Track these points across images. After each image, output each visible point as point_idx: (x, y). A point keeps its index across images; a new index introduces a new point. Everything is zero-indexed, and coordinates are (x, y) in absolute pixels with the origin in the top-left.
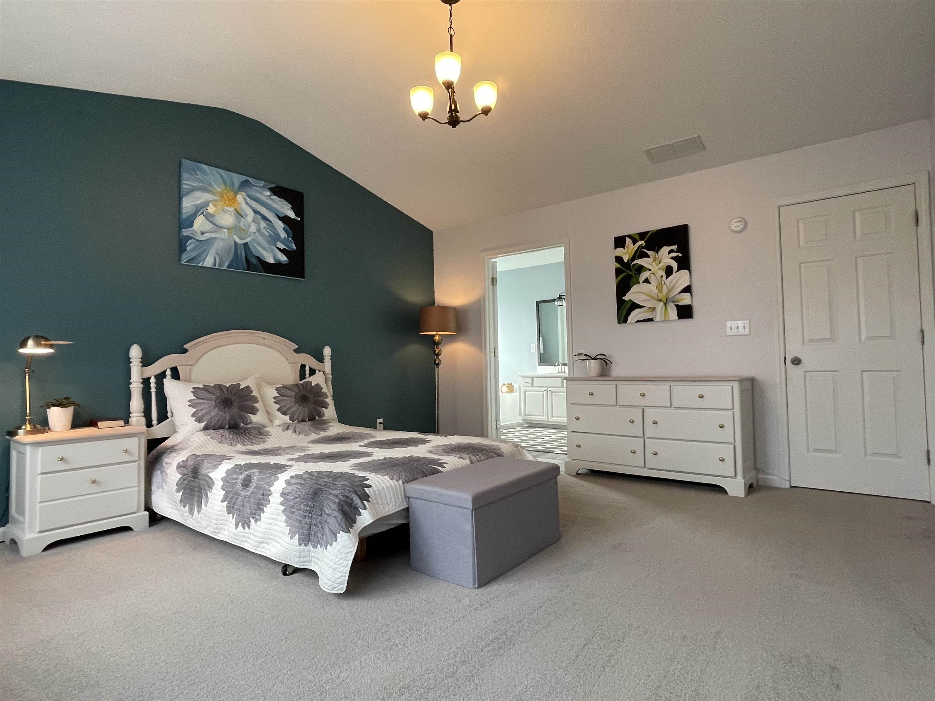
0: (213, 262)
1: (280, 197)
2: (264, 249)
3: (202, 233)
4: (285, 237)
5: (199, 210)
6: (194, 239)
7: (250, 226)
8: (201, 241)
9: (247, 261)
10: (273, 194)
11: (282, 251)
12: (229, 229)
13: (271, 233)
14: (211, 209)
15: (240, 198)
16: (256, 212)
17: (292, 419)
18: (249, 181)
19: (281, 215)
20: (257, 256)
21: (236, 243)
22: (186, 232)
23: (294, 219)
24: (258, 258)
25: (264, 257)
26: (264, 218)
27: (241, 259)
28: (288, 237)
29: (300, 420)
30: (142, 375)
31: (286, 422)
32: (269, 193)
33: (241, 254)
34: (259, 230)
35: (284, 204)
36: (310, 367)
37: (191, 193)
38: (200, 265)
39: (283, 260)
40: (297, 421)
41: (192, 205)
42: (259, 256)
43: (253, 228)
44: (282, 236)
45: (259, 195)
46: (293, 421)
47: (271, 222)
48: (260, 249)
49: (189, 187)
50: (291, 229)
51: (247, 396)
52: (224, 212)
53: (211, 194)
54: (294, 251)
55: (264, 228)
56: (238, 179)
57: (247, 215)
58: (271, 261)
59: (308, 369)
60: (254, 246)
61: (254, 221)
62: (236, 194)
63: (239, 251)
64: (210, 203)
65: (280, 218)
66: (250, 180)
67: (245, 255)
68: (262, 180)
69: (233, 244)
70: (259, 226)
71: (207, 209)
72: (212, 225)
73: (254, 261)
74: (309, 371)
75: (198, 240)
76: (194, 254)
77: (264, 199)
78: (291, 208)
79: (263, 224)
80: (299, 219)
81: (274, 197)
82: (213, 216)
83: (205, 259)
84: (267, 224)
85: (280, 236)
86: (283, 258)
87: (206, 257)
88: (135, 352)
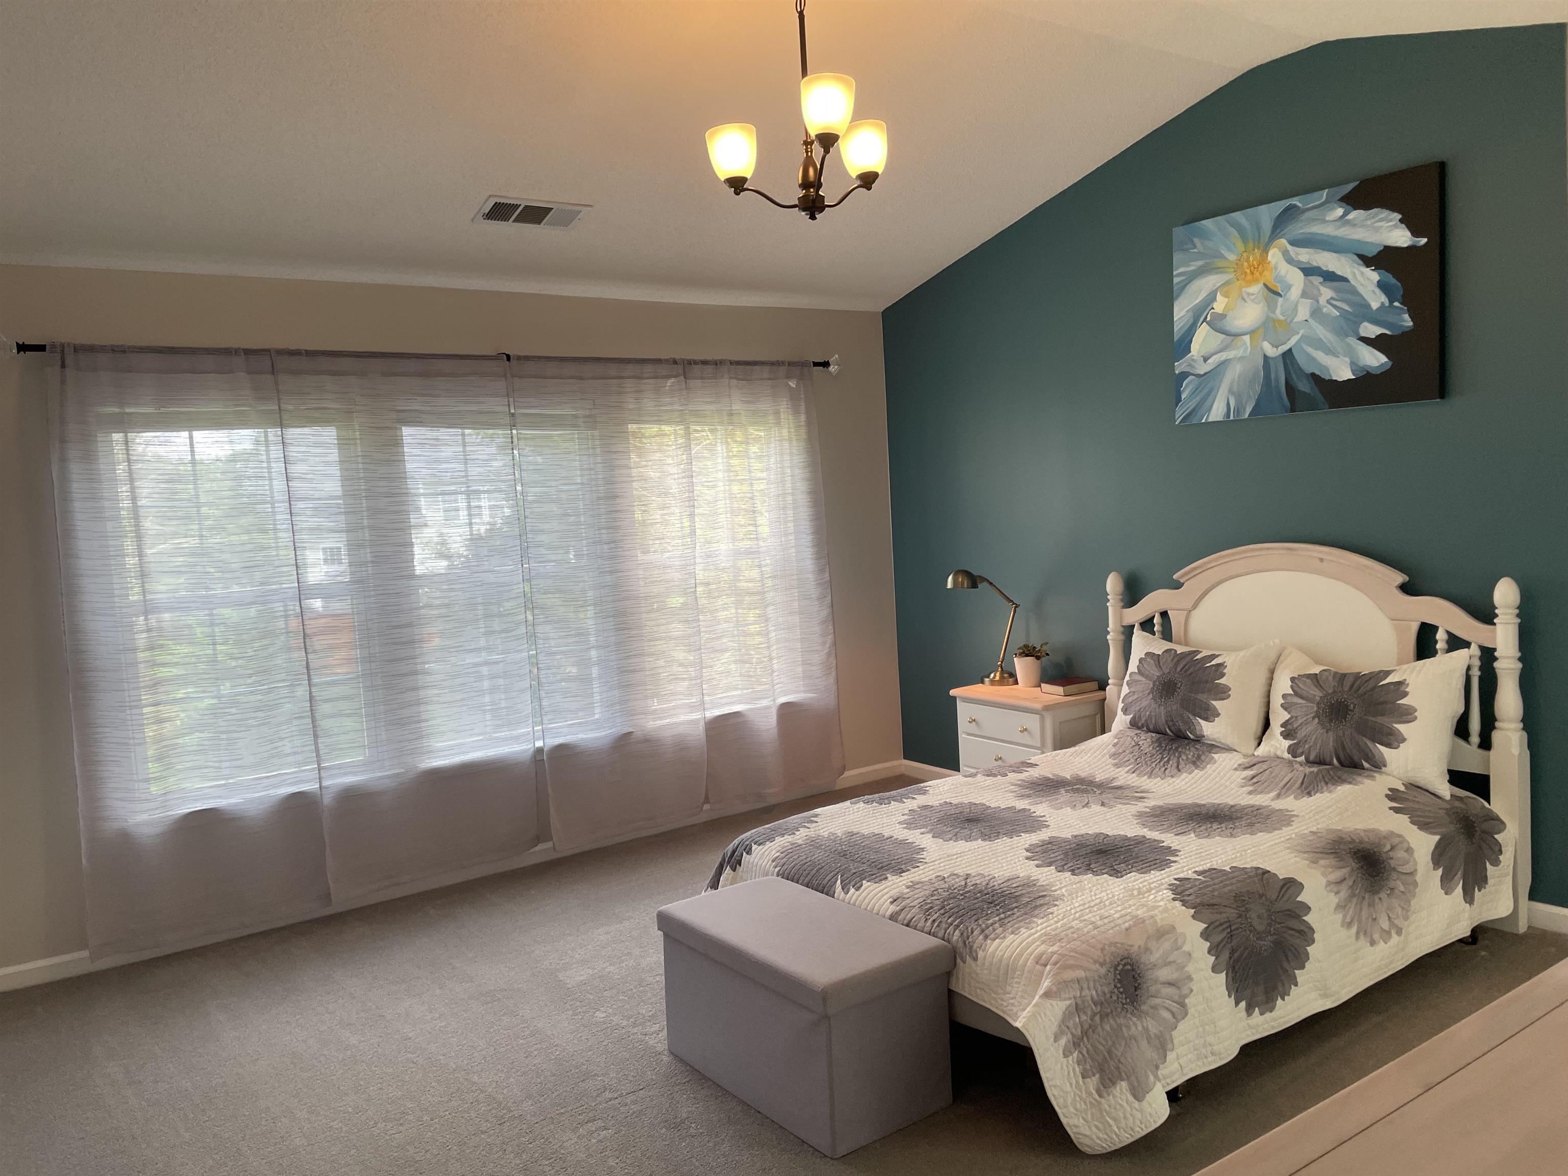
0: (1225, 410)
1: (1366, 206)
2: (1329, 351)
3: (1205, 360)
4: (1383, 304)
5: (1199, 315)
6: (1193, 375)
7: (1295, 310)
8: (1205, 374)
9: (1290, 389)
10: (1349, 207)
11: (1376, 343)
12: (1252, 333)
13: (1347, 308)
14: (1219, 306)
15: (1274, 255)
16: (1309, 271)
17: (1292, 750)
18: (1295, 206)
19: (1371, 252)
20: (1313, 375)
21: (1266, 358)
22: (1180, 367)
23: (1409, 248)
24: (1315, 378)
25: (1327, 369)
26: (1330, 277)
27: (1278, 387)
28: (1391, 302)
29: (1312, 758)
30: (1121, 622)
31: (1279, 753)
32: (1340, 211)
33: (1277, 380)
34: (1316, 313)
35: (1381, 220)
36: (1448, 633)
37: (1187, 288)
38: (1203, 421)
39: (1375, 363)
40: (1302, 758)
41: (1188, 311)
42: (1317, 373)
43: (1303, 312)
44: (1375, 305)
45: (1317, 229)
46: (1294, 757)
47: (1345, 280)
48: (1320, 356)
49: (1183, 278)
50: (1398, 279)
51: (1207, 682)
52: (1244, 300)
53: (1217, 273)
54: (1406, 335)
55: (1328, 302)
56: (1267, 213)
57: (1289, 287)
58: (1343, 373)
59: (1445, 637)
60: (1308, 355)
61: (1304, 295)
62: (1266, 251)
63: (1273, 376)
64: (1218, 293)
65: (1368, 261)
66: (1295, 201)
67: (1286, 378)
68: (1323, 189)
69: (1261, 361)
70: (1318, 302)
71: (1213, 308)
72: (1223, 336)
73: (1304, 386)
74: (1448, 642)
75: (1199, 376)
76: (1192, 405)
77: (1329, 230)
78: (1401, 221)
79: (1326, 293)
80: (1424, 241)
81: (1354, 215)
82: (1223, 316)
83: (1212, 406)
84: (1335, 290)
85: (1368, 306)
86: (1375, 360)
87: (1214, 402)
88: (1113, 584)
